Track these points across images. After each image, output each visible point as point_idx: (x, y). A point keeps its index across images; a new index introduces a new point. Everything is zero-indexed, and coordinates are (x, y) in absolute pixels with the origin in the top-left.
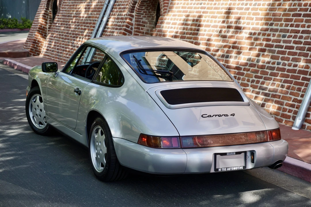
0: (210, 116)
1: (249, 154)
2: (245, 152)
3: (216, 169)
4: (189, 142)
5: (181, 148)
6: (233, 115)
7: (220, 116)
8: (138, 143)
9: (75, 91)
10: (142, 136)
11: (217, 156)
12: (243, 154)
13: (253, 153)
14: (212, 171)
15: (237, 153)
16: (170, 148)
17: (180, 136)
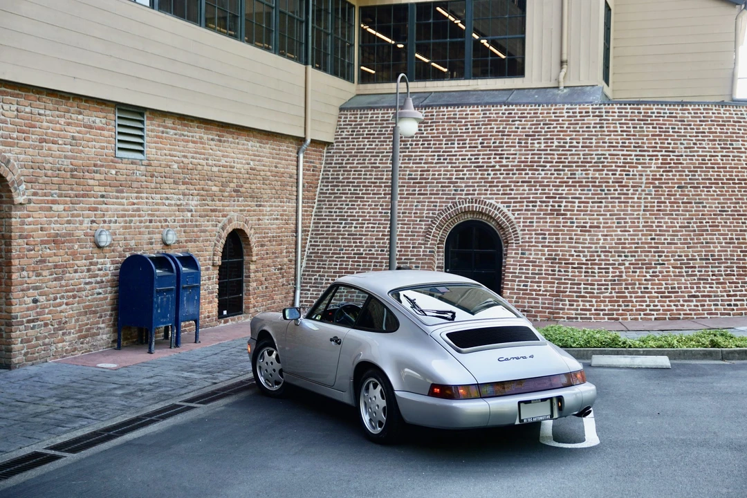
0: (507, 359)
1: (555, 401)
2: (551, 399)
3: (521, 420)
4: (489, 390)
5: (481, 398)
6: (532, 357)
7: (518, 358)
8: (428, 395)
9: (331, 340)
10: (434, 386)
11: (522, 405)
12: (549, 401)
13: (560, 399)
14: (517, 422)
15: (543, 400)
16: (468, 397)
17: (478, 384)
